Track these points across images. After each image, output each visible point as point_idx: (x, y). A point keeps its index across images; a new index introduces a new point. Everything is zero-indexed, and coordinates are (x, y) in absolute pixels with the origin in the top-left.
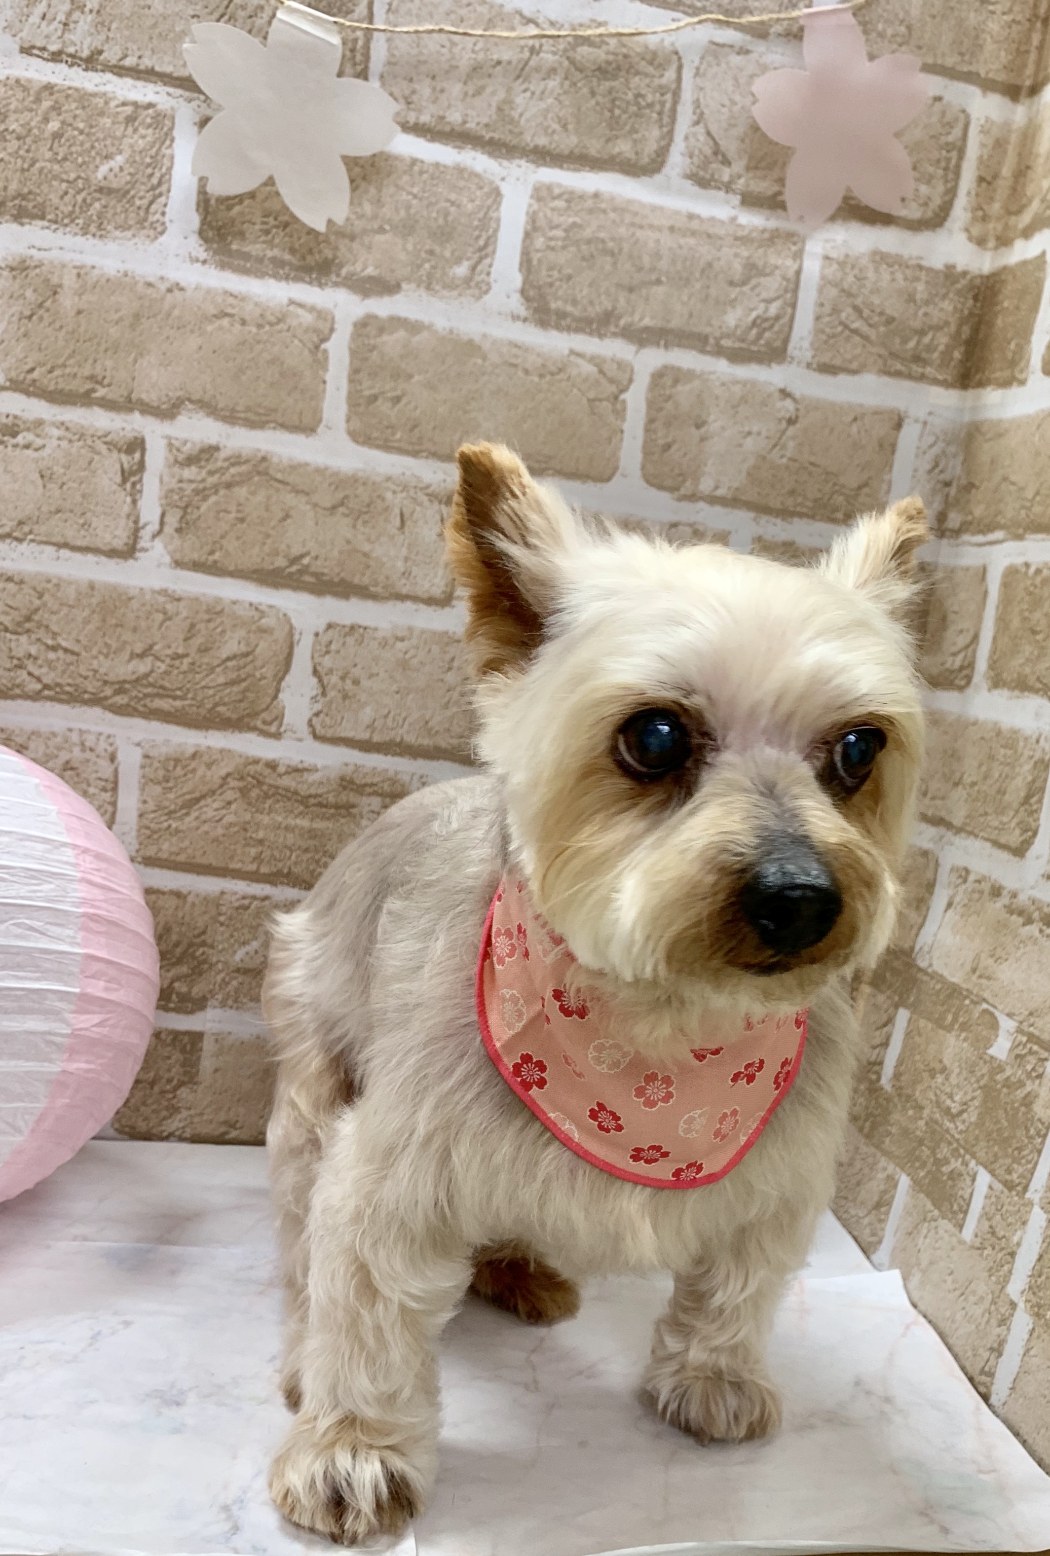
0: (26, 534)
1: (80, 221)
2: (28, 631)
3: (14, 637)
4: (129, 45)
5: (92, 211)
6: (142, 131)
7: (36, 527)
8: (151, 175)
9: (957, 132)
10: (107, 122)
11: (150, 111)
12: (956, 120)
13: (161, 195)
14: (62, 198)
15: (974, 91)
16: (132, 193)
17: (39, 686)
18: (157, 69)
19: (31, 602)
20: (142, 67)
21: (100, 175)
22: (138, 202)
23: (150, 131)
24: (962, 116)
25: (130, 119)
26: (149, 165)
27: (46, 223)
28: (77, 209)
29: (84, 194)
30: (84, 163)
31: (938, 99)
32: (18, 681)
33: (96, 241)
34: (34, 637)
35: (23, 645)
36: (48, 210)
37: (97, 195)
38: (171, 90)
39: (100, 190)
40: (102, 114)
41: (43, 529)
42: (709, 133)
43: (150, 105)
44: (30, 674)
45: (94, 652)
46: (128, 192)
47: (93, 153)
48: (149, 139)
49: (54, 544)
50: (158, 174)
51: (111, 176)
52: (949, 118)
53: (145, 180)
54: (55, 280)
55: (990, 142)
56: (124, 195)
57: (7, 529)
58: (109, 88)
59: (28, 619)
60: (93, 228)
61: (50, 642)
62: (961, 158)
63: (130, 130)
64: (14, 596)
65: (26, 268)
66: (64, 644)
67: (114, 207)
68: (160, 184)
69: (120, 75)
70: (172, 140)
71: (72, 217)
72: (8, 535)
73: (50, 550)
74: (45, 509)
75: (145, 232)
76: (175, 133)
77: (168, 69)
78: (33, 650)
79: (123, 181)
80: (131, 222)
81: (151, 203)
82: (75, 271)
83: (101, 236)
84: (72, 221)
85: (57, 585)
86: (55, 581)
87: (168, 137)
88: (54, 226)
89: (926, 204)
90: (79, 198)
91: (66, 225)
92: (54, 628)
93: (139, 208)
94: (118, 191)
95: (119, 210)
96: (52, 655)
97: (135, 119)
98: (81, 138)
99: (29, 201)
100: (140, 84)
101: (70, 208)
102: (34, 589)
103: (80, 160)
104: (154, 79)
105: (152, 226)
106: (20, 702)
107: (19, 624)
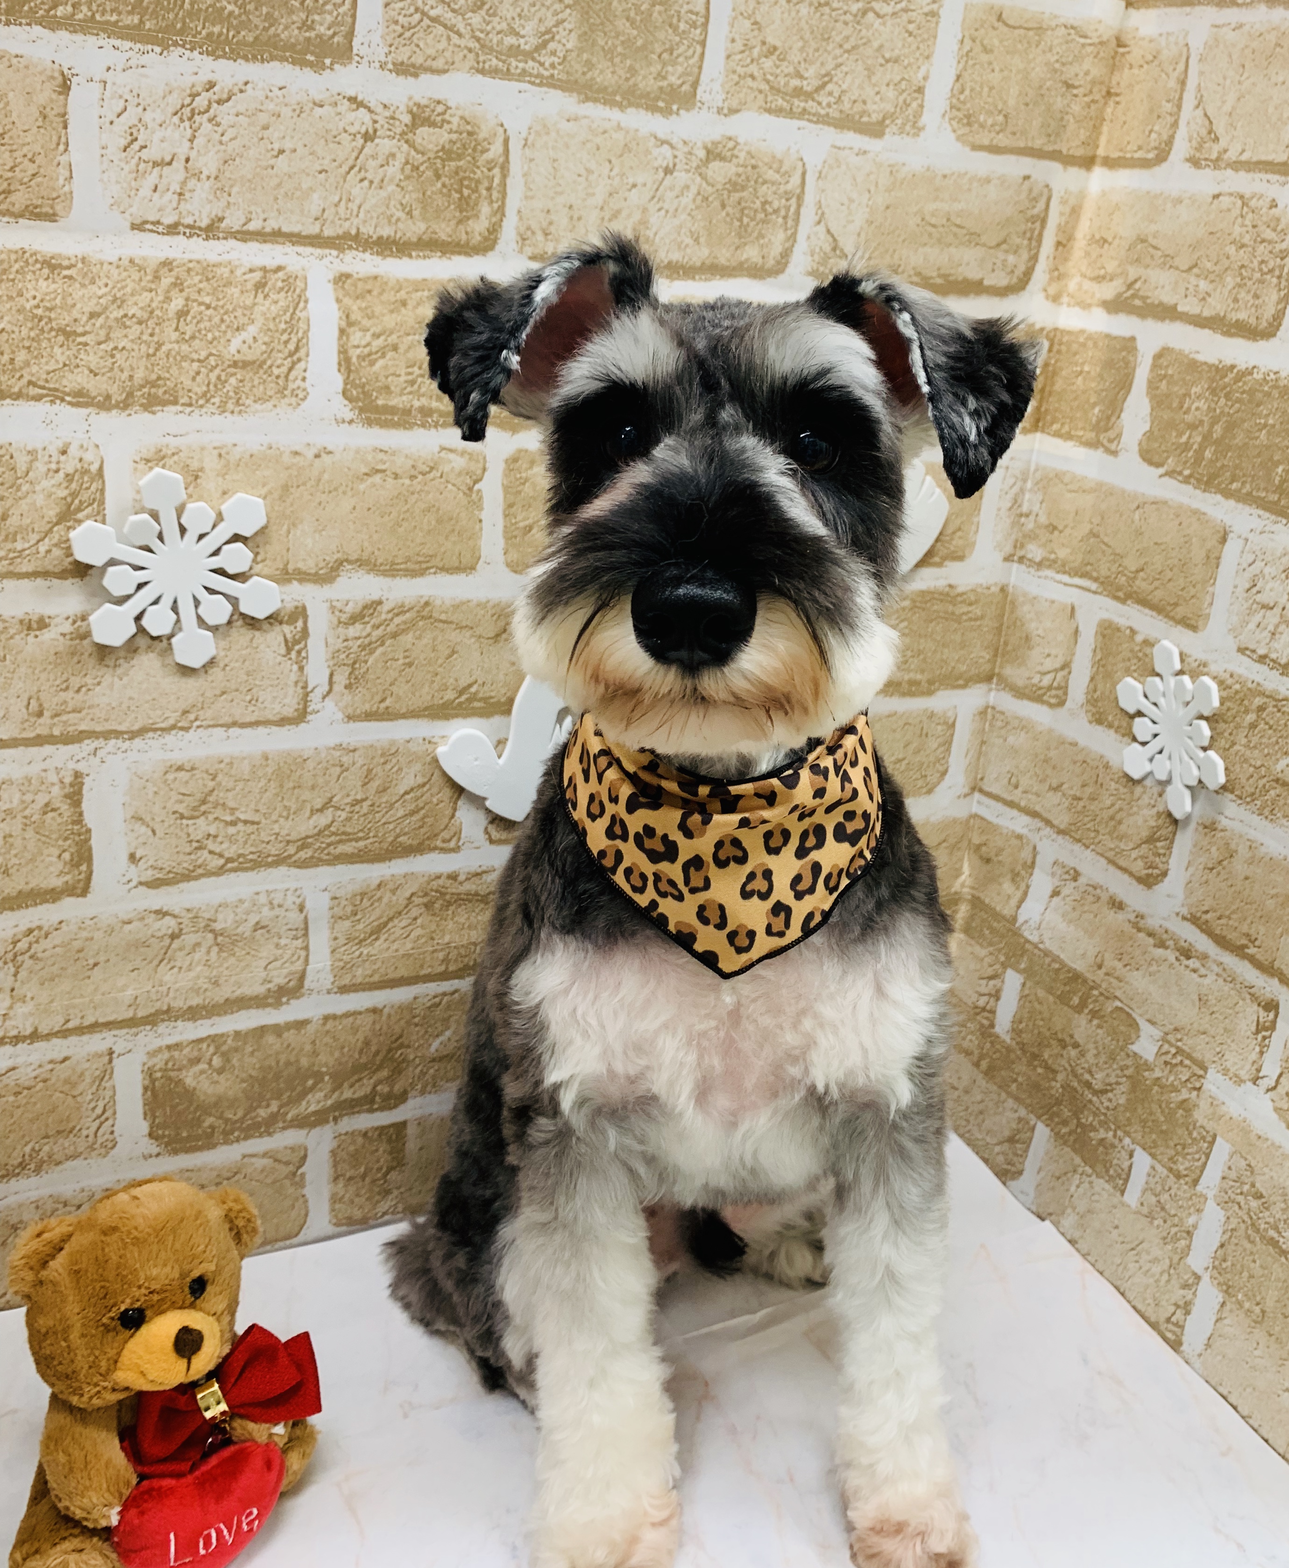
0: (192, 722)
1: (217, 400)
2: (204, 813)
3: (190, 822)
4: (253, 208)
5: (228, 387)
6: (274, 296)
7: (201, 713)
8: (286, 342)
9: (1041, 205)
10: (234, 291)
11: (281, 274)
12: (1041, 195)
13: (299, 360)
14: (194, 379)
15: (1056, 166)
16: (269, 363)
17: (222, 861)
18: (285, 229)
19: (205, 785)
20: (268, 230)
21: (233, 349)
22: (276, 371)
23: (283, 294)
24: (1046, 190)
25: (260, 286)
26: (284, 331)
27: (179, 408)
28: (212, 387)
29: (217, 371)
30: (214, 338)
31: (1027, 178)
32: (200, 861)
33: (236, 418)
34: (211, 817)
35: (201, 827)
36: (181, 393)
37: (232, 370)
38: (300, 249)
39: (235, 364)
40: (229, 284)
41: (209, 713)
42: (828, 231)
43: (279, 269)
44: (211, 852)
45: (274, 818)
46: (264, 362)
47: (223, 327)
48: (281, 303)
49: (222, 726)
50: (294, 339)
51: (245, 348)
52: (1034, 194)
53: (281, 347)
54: (195, 465)
55: (1067, 210)
56: (261, 366)
57: (171, 721)
58: (233, 256)
59: (204, 802)
60: (230, 406)
61: (228, 818)
62: (1043, 227)
63: (260, 296)
64: (187, 782)
65: (163, 458)
66: (243, 817)
67: (252, 380)
68: (297, 349)
69: (245, 241)
70: (306, 301)
71: (206, 396)
72: (173, 727)
73: (219, 732)
74: (209, 694)
75: (286, 400)
76: (308, 294)
77: (295, 229)
78: (212, 830)
79: (258, 352)
80: (269, 393)
81: (290, 369)
82: (216, 452)
83: (240, 412)
84: (208, 401)
85: (231, 764)
86: (227, 760)
87: (300, 300)
88: (189, 409)
89: (1012, 272)
90: (213, 376)
91: (202, 406)
92: (231, 804)
93: (278, 377)
94: (254, 362)
95: (256, 382)
96: (231, 830)
97: (265, 284)
98: (210, 312)
99: (159, 386)
100: (267, 247)
101: (205, 388)
102: (207, 772)
103: (210, 336)
104: (280, 240)
105: (294, 394)
106: (203, 880)
107: (195, 809)
